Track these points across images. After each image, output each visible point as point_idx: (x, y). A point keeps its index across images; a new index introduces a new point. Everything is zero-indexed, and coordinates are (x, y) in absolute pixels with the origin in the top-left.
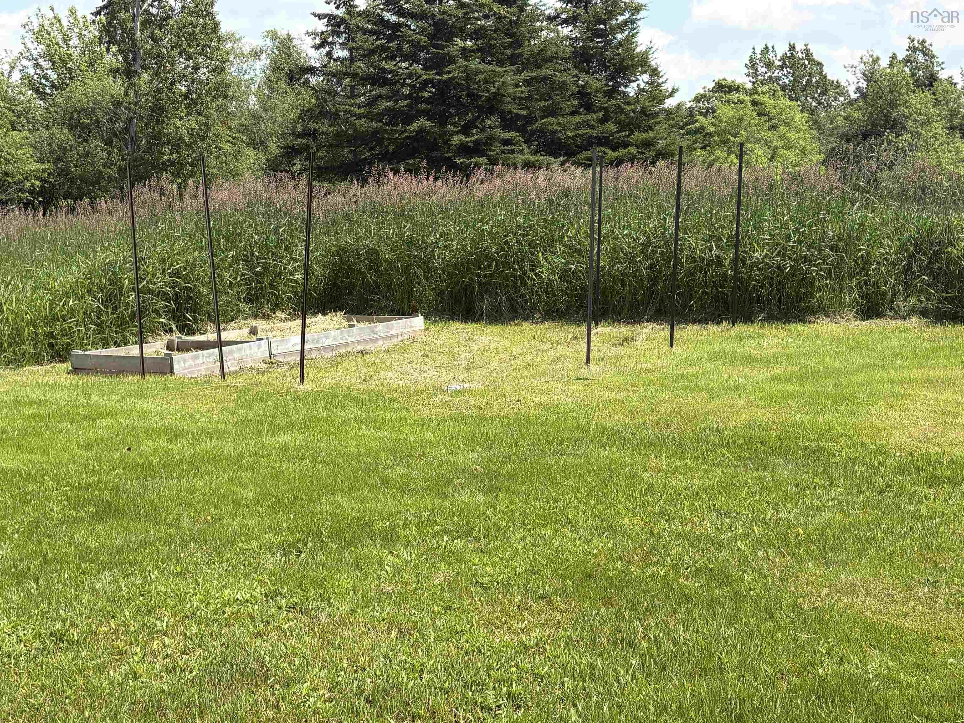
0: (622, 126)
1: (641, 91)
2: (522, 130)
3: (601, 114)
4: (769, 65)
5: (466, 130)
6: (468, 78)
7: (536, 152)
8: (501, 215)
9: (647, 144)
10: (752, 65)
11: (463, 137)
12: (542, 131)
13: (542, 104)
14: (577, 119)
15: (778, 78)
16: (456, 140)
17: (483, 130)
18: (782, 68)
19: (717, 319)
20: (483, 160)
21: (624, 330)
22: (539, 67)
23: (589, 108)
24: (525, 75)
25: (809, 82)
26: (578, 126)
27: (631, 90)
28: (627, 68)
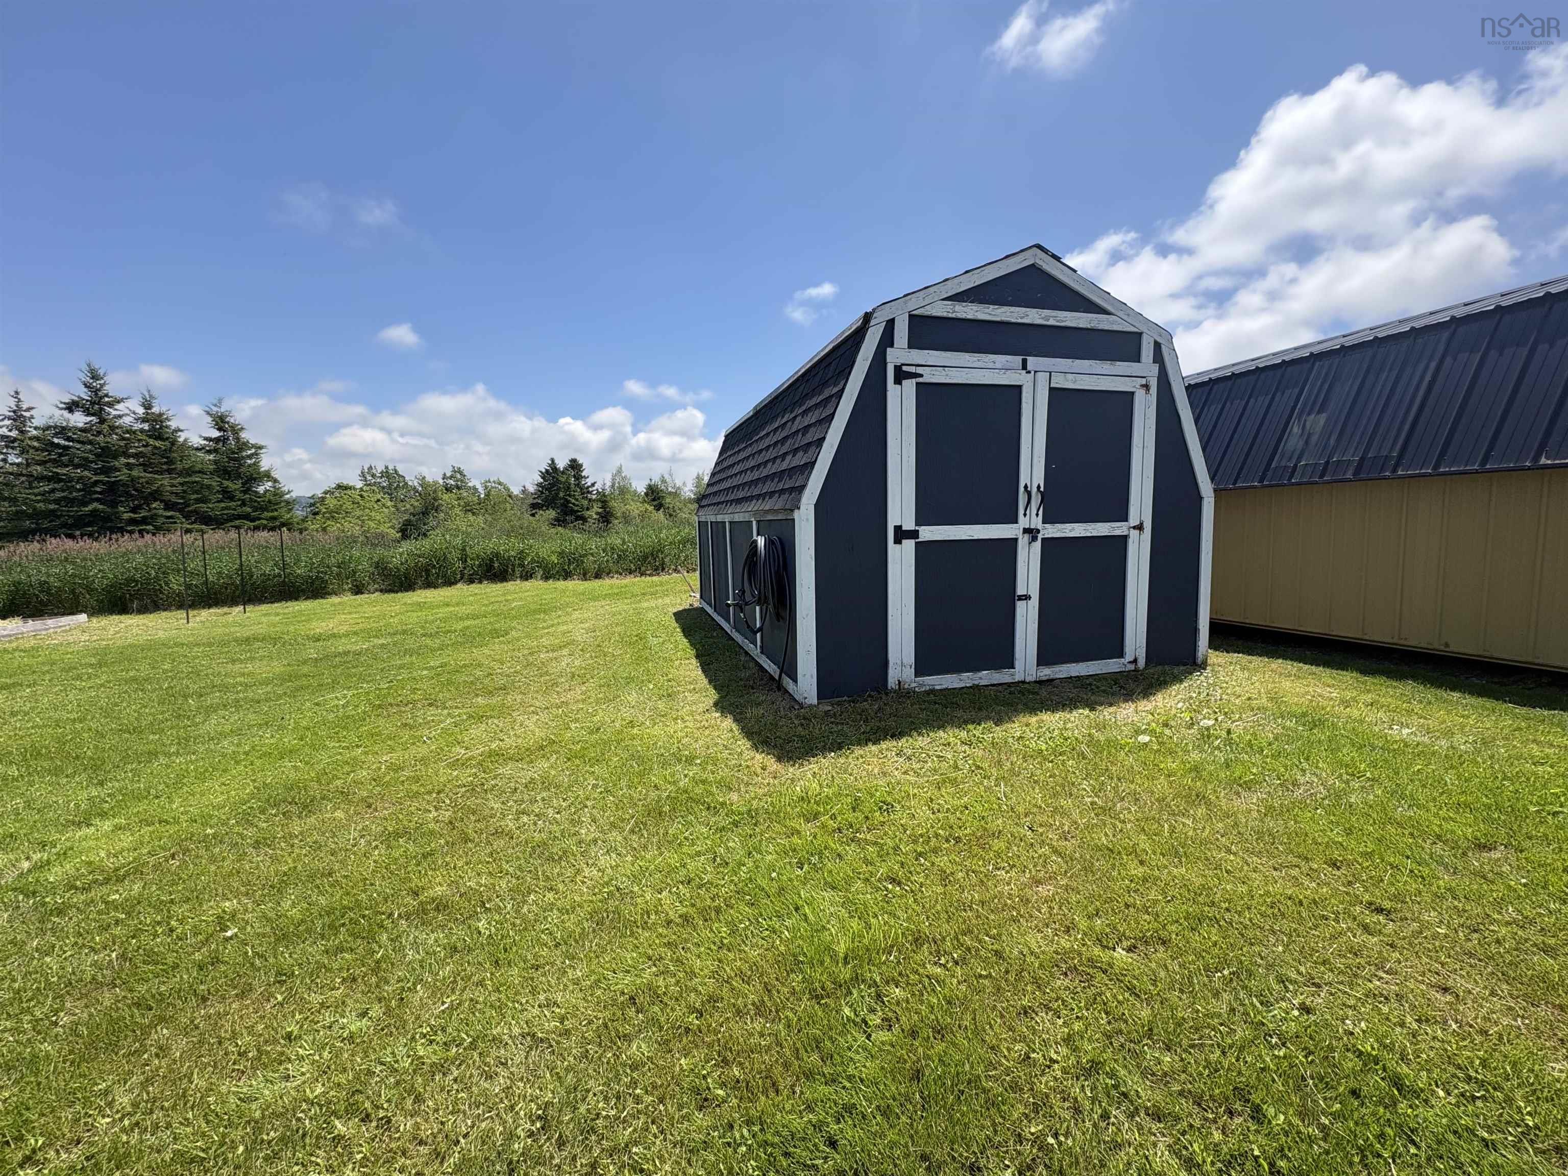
0: (255, 509)
1: (266, 491)
2: (181, 511)
3: (239, 503)
4: (373, 476)
5: (134, 510)
6: (132, 480)
7: (192, 523)
8: (140, 559)
9: (274, 518)
10: (363, 475)
11: (132, 515)
12: (196, 512)
13: (195, 496)
14: (223, 505)
15: (380, 483)
16: (126, 516)
17: (150, 510)
18: (381, 478)
19: (279, 600)
20: (150, 527)
21: (226, 609)
22: (190, 476)
23: (232, 498)
24: (180, 480)
25: (398, 485)
26: (223, 509)
27: (261, 489)
28: (255, 479)
